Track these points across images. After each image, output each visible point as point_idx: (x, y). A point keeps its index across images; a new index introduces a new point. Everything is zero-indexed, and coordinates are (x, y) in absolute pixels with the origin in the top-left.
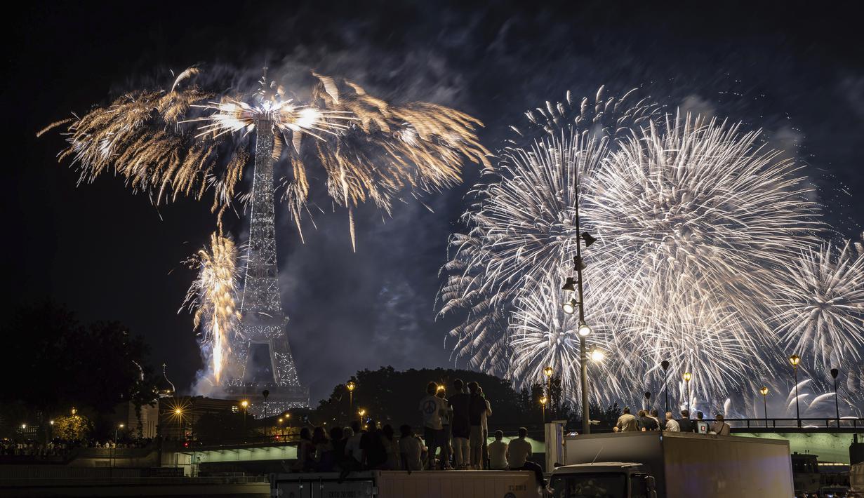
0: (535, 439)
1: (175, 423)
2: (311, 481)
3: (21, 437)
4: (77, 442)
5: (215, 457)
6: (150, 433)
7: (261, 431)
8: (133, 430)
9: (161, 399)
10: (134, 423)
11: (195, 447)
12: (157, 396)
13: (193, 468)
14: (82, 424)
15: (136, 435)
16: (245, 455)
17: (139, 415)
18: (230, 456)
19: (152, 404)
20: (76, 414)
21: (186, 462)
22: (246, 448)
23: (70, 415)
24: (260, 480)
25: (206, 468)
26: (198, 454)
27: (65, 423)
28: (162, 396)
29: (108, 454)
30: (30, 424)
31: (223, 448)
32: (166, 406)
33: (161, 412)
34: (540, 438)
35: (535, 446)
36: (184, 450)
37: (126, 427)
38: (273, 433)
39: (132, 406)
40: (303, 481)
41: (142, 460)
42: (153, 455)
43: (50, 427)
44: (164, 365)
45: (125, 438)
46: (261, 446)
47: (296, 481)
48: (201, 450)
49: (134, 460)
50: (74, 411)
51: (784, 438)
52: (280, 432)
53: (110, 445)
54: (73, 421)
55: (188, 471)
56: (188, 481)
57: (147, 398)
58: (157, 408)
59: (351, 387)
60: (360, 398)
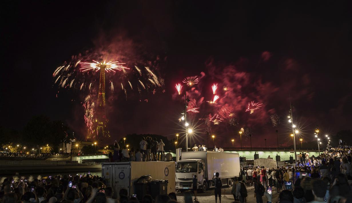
0: (173, 153)
1: (76, 149)
2: (113, 164)
3: (32, 153)
4: (48, 154)
5: (87, 158)
6: (69, 151)
7: (100, 151)
8: (64, 151)
9: (72, 142)
10: (64, 149)
11: (81, 155)
12: (71, 141)
13: (80, 161)
14: (50, 149)
15: (65, 152)
16: (95, 157)
17: (66, 146)
18: (91, 158)
19: (70, 143)
20: (48, 146)
21: (79, 159)
22: (95, 155)
23: (46, 146)
24: (99, 164)
25: (84, 161)
26: (82, 157)
27: (45, 149)
28: (72, 141)
29: (57, 157)
30: (35, 149)
31: (89, 156)
32: (73, 144)
33: (72, 146)
34: (175, 152)
35: (173, 155)
36: (78, 156)
37: (62, 150)
38: (103, 151)
39: (64, 144)
40: (111, 165)
41: (66, 159)
42: (70, 157)
43: (41, 150)
44: (73, 133)
45: (62, 153)
46: (100, 155)
47: (109, 165)
48: (83, 156)
49: (64, 159)
50: (47, 145)
51: (238, 153)
52: (105, 151)
53: (58, 155)
54: (47, 148)
55: (79, 162)
56: (79, 165)
57: (69, 142)
58: (71, 144)
59: (125, 139)
60: (127, 142)
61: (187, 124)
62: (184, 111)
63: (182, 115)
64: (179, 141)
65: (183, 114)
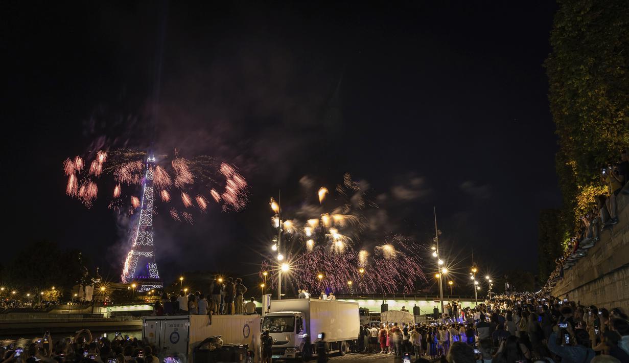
0: (258, 301)
1: (101, 294)
2: (161, 320)
3: (27, 300)
4: (53, 302)
5: (119, 309)
6: (89, 298)
7: (140, 298)
8: (81, 297)
9: (95, 283)
10: (82, 294)
11: (109, 305)
12: (94, 282)
13: (108, 314)
14: (57, 294)
15: (82, 299)
16: (132, 308)
17: (84, 290)
18: (125, 309)
19: (91, 286)
20: (55, 290)
21: (105, 311)
22: (133, 305)
23: (51, 290)
24: (138, 319)
25: (114, 314)
26: (110, 308)
27: (49, 294)
28: (95, 282)
29: (69, 308)
30: (32, 294)
31: (122, 305)
32: (97, 286)
33: (95, 289)
34: (260, 301)
36: (104, 306)
37: (78, 296)
38: (146, 299)
39: (82, 286)
40: (157, 320)
41: (84, 310)
42: (90, 308)
43: (41, 297)
44: (98, 268)
45: (77, 300)
46: (140, 304)
47: (154, 320)
48: (112, 306)
49: (81, 310)
50: (53, 288)
51: (357, 302)
52: (149, 298)
53: (70, 304)
54: (53, 293)
55: (105, 315)
56: (105, 320)
57: (89, 283)
58: (93, 287)
59: (182, 279)
60: (185, 284)
61: (280, 257)
62: (276, 236)
63: (274, 243)
64: (268, 283)
65: (275, 241)
